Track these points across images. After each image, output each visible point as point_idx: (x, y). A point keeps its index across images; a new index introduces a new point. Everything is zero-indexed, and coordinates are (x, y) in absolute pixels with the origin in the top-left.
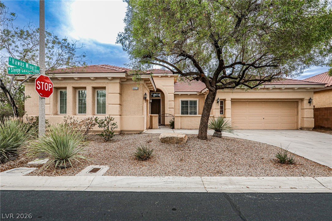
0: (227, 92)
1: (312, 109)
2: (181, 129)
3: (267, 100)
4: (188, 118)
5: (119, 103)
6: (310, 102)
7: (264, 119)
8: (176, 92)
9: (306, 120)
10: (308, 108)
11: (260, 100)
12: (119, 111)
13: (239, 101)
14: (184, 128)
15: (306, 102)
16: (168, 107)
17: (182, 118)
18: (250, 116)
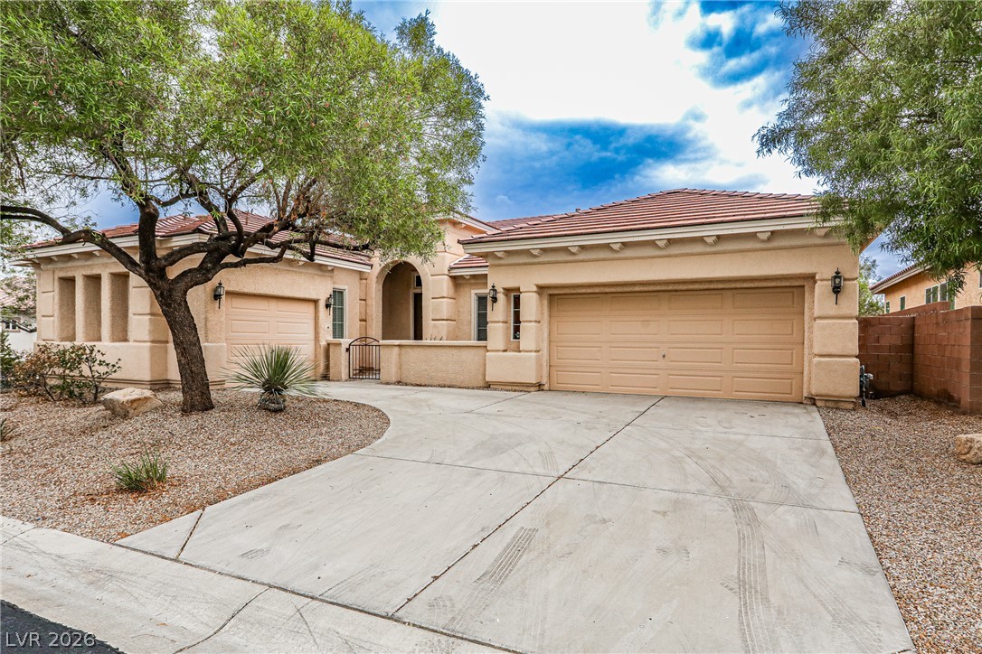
0: (525, 264)
1: (851, 318)
2: (399, 383)
3: (671, 288)
4: (419, 349)
5: (148, 312)
6: (837, 290)
7: (664, 356)
8: (456, 270)
9: (819, 363)
10: (832, 313)
11: (645, 289)
12: (150, 331)
13: (573, 292)
14: (408, 381)
15: (822, 288)
16: (431, 316)
17: (404, 350)
18: (614, 345)
